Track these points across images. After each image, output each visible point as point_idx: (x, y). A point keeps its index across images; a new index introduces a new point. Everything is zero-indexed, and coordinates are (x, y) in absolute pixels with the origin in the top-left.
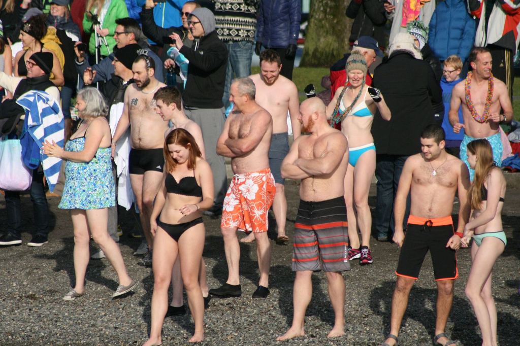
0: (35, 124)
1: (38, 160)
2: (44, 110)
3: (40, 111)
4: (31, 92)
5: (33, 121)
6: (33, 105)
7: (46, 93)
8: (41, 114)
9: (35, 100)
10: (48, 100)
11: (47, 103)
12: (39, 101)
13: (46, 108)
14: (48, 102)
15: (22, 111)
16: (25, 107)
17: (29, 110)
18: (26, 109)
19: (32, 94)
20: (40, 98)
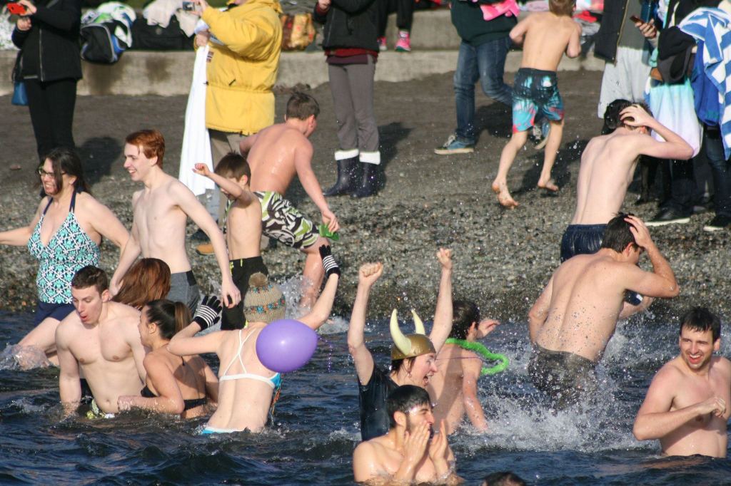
0: (714, 60)
1: (717, 114)
2: (724, 37)
3: (719, 40)
4: (699, 11)
5: (711, 56)
6: (707, 32)
7: (721, 11)
8: (721, 44)
9: (709, 23)
10: (727, 22)
11: (727, 27)
12: (715, 25)
13: (727, 34)
14: (729, 25)
15: (691, 41)
16: (696, 36)
17: (703, 40)
18: (699, 39)
19: (701, 14)
20: (715, 20)
